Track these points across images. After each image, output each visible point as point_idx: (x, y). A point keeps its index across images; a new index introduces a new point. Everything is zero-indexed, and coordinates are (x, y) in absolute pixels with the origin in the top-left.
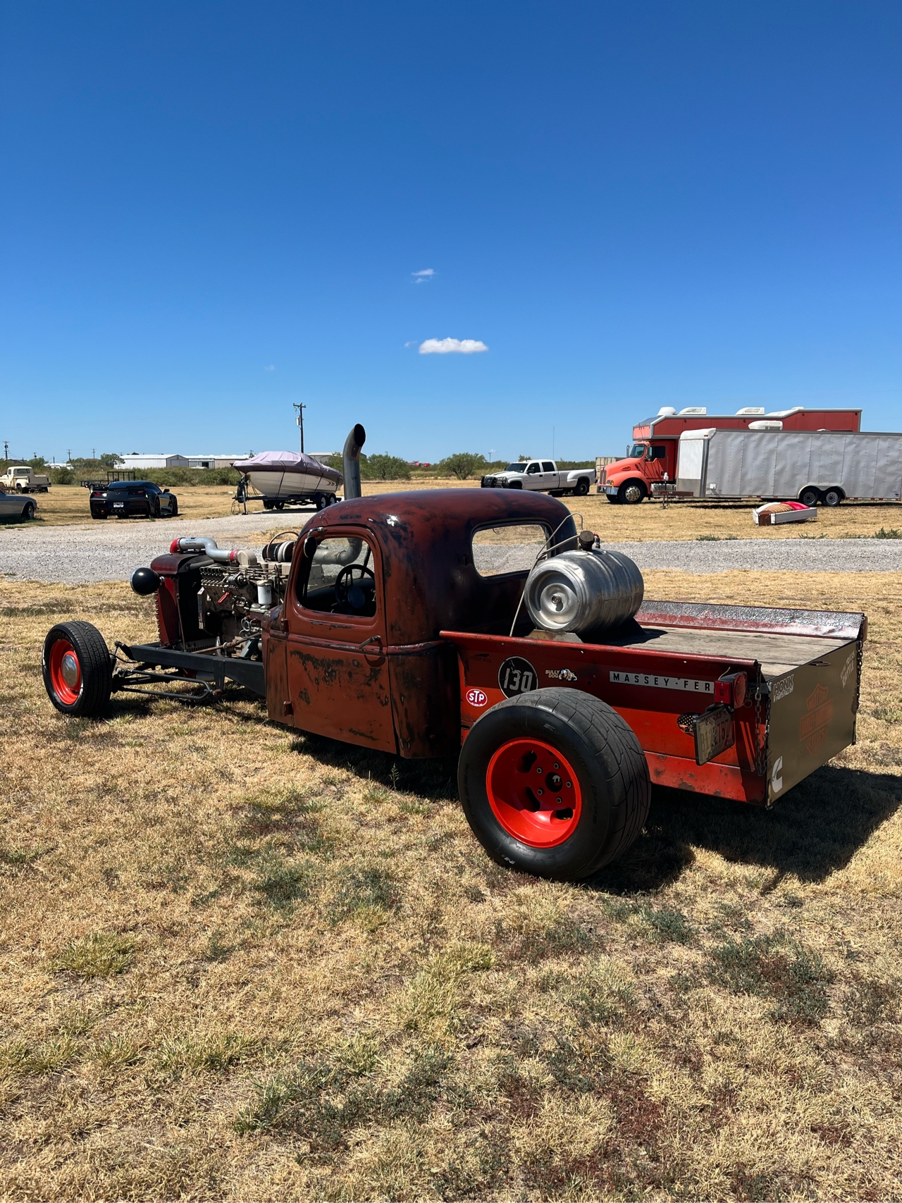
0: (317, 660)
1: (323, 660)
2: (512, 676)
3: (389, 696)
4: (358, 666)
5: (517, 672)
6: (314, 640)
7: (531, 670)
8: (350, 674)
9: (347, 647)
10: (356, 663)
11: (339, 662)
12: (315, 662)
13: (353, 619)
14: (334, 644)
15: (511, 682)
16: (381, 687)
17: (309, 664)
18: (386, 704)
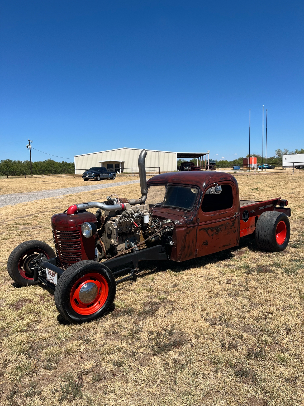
0: (213, 228)
1: (215, 227)
2: (245, 215)
3: (236, 229)
4: (228, 224)
5: (246, 214)
6: (212, 221)
7: (248, 213)
8: (225, 228)
9: (225, 219)
10: (227, 223)
11: (222, 225)
12: (211, 229)
13: (226, 210)
14: (220, 220)
15: (245, 217)
16: (235, 227)
17: (209, 231)
18: (236, 232)
